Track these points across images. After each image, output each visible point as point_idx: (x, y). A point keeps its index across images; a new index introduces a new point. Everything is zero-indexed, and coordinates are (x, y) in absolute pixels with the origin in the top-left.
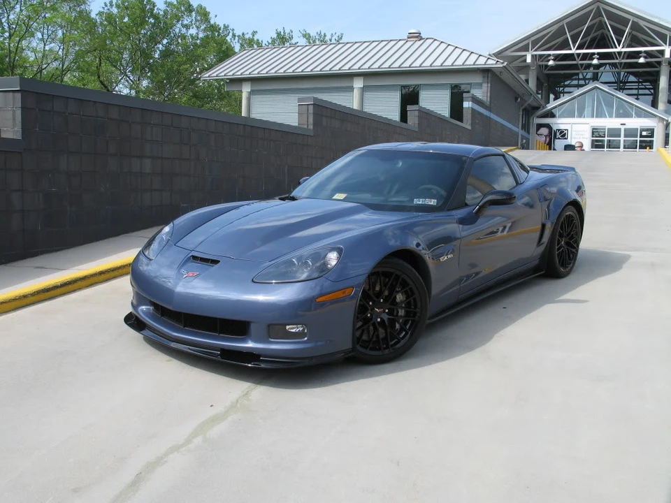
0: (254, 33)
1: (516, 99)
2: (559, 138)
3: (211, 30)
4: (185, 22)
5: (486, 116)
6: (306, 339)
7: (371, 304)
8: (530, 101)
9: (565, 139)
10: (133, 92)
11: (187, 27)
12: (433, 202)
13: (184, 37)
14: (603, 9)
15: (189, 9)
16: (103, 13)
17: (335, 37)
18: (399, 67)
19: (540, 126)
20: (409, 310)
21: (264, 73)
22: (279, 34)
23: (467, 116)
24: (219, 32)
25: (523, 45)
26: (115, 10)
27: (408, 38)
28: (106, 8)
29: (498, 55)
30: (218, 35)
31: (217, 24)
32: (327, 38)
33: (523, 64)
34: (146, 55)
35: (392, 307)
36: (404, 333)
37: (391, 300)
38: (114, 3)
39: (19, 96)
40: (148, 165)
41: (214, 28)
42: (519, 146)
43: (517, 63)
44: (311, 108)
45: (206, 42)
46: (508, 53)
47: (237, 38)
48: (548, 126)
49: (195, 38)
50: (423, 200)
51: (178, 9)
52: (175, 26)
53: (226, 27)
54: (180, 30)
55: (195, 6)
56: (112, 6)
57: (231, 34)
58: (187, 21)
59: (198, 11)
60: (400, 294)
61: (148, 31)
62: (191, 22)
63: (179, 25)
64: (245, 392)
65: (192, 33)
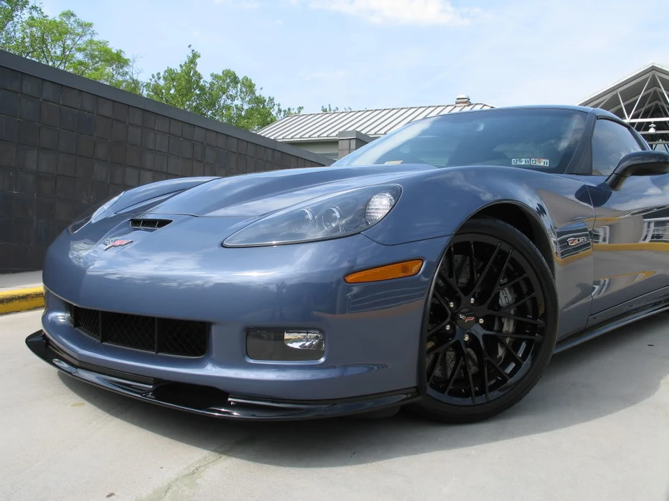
0: (301, 108)
3: (256, 103)
6: (322, 360)
7: (452, 305)
11: (232, 98)
12: (543, 162)
13: (228, 108)
14: (660, 77)
15: (235, 80)
16: (150, 84)
20: (523, 319)
21: (306, 138)
24: (264, 105)
26: (162, 82)
27: (457, 103)
28: (153, 80)
30: (263, 107)
31: (262, 96)
35: (491, 312)
36: (513, 365)
37: (489, 302)
38: (161, 75)
41: (259, 101)
44: (353, 143)
45: (250, 113)
47: (282, 113)
49: (239, 109)
50: (527, 160)
51: (224, 81)
52: (221, 97)
53: (271, 100)
54: (225, 101)
55: (241, 78)
56: (159, 78)
57: (276, 108)
58: (232, 92)
59: (243, 83)
60: (506, 289)
61: (193, 102)
62: (236, 93)
63: (224, 97)
64: (192, 469)
65: (237, 104)
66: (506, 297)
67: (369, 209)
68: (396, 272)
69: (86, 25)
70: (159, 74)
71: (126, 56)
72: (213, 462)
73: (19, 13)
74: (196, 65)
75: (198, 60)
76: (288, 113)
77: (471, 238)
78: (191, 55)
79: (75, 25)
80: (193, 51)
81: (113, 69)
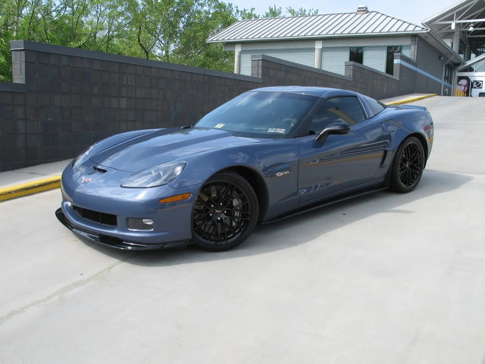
0: (253, 9)
1: (440, 57)
2: (475, 88)
3: (219, 8)
4: (201, 2)
5: (413, 70)
6: (152, 230)
7: (212, 206)
8: (452, 58)
9: (480, 88)
10: (164, 53)
11: (202, 5)
12: (282, 131)
13: (199, 12)
17: (313, 12)
18: (349, 33)
19: (460, 78)
21: (250, 38)
22: (271, 10)
23: (396, 70)
24: (225, 9)
25: (449, 16)
27: (358, 11)
29: (429, 24)
30: (225, 11)
31: (224, 2)
32: (307, 13)
33: (449, 31)
34: (174, 26)
35: (230, 209)
36: (239, 229)
39: (23, 53)
40: (124, 103)
41: (221, 6)
42: (442, 94)
43: (445, 30)
44: (260, 63)
45: (215, 15)
46: (437, 22)
48: (467, 78)
49: (207, 13)
50: (275, 129)
53: (230, 5)
54: (197, 7)
57: (235, 9)
60: (236, 199)
61: (175, 8)
63: (196, 4)
65: (205, 10)
66: (236, 202)
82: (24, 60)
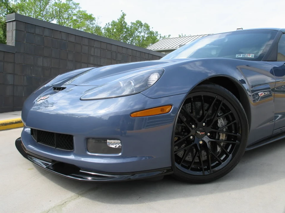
0: (169, 36)
4: (139, 30)
7: (193, 126)
11: (140, 33)
12: (251, 56)
13: (138, 37)
15: (141, 25)
16: (105, 27)
20: (230, 134)
21: (170, 48)
24: (154, 35)
26: (110, 27)
28: (107, 26)
30: (153, 36)
31: (153, 31)
35: (214, 131)
36: (224, 156)
37: (211, 125)
38: (110, 24)
39: (15, 23)
41: (151, 33)
45: (148, 38)
47: (162, 38)
49: (143, 37)
50: (243, 55)
51: (136, 25)
52: (135, 32)
53: (157, 32)
54: (137, 34)
55: (143, 23)
56: (109, 25)
57: (159, 36)
58: (140, 30)
59: (144, 26)
60: (221, 118)
61: (123, 35)
62: (142, 30)
63: (137, 32)
64: (63, 202)
65: (142, 35)
66: (221, 122)
67: (149, 81)
68: (158, 111)
69: (76, 4)
70: (109, 23)
71: (93, 16)
72: (74, 199)
73: (51, 1)
74: (124, 19)
75: (125, 17)
76: (164, 38)
77: (202, 94)
78: (122, 15)
79: (72, 4)
80: (123, 13)
81: (88, 22)
82: (15, 28)
